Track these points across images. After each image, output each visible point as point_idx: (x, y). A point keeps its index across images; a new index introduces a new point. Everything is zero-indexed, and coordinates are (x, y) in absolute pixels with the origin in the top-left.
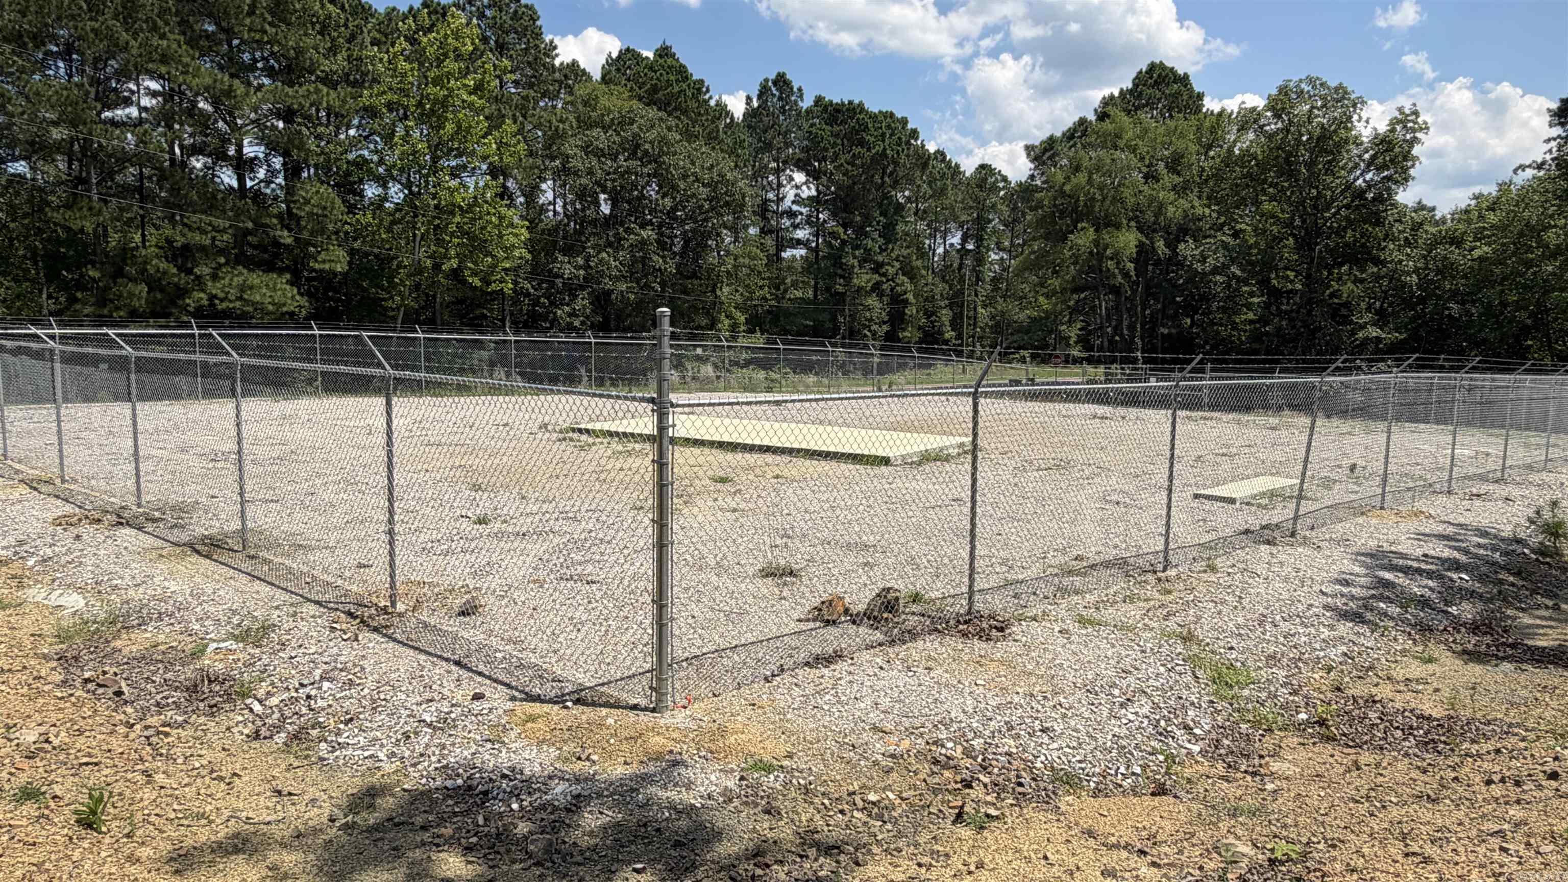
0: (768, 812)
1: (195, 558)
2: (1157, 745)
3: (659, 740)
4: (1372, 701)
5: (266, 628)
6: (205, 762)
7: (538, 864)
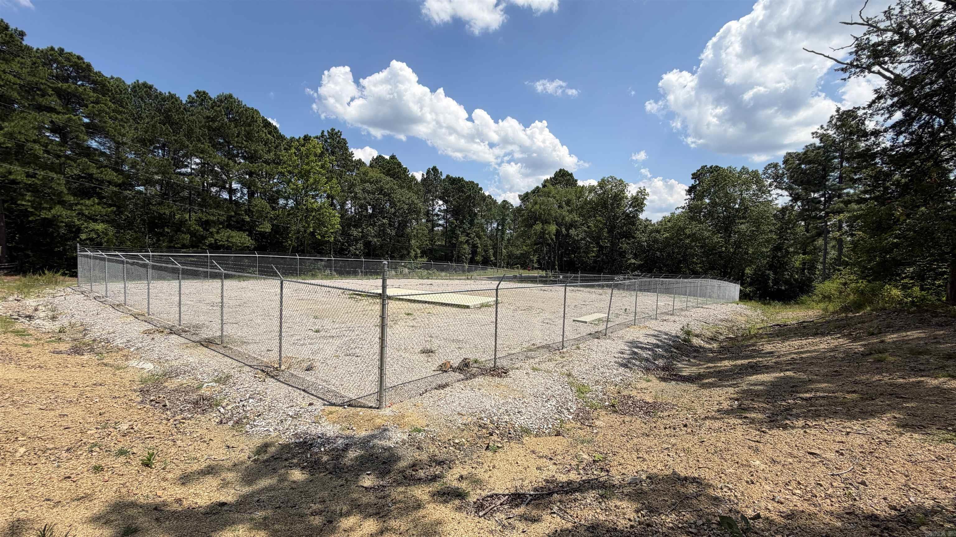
0: (418, 448)
1: (201, 348)
2: (557, 416)
3: (380, 420)
4: (630, 397)
5: (228, 377)
6: (198, 435)
7: (330, 473)
